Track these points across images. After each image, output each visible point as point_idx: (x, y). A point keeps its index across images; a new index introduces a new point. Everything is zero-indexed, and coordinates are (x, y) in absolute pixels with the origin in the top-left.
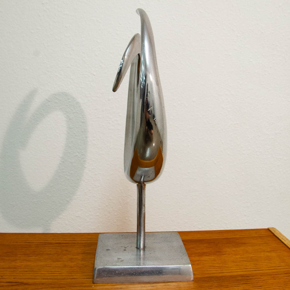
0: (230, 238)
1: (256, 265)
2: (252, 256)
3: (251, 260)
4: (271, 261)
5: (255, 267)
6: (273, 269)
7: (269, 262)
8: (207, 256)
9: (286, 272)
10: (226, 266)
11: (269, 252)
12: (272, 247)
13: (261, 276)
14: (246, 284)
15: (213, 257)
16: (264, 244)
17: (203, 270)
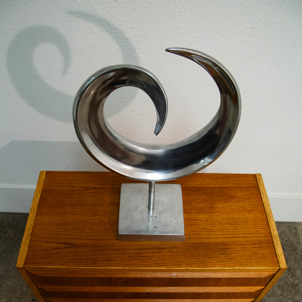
0: (224, 188)
1: (236, 229)
2: (235, 216)
3: (233, 222)
4: (247, 226)
5: (234, 233)
6: (246, 236)
7: (246, 226)
8: (202, 213)
9: (254, 242)
10: (213, 229)
11: (249, 211)
12: (253, 204)
13: (236, 245)
14: (224, 254)
15: (206, 216)
16: (247, 200)
17: (197, 233)
